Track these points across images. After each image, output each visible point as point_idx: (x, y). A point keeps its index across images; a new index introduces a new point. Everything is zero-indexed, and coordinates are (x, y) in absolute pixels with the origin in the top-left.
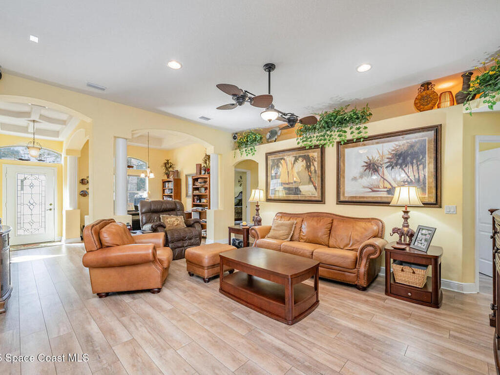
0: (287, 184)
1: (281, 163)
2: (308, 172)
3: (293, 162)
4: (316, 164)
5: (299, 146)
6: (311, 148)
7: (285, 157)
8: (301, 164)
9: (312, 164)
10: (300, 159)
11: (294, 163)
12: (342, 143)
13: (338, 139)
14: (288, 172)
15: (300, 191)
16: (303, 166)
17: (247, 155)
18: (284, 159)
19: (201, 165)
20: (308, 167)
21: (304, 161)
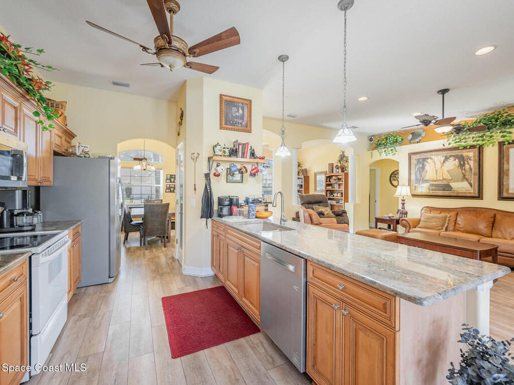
0: (435, 181)
1: (427, 162)
2: (462, 170)
3: (442, 161)
4: (471, 163)
5: (450, 146)
6: (465, 148)
7: (433, 157)
8: (453, 164)
9: (466, 163)
10: (452, 158)
11: (444, 162)
12: (506, 143)
13: (502, 140)
14: (436, 171)
15: (452, 188)
16: (455, 165)
17: (387, 155)
18: (431, 158)
19: (333, 164)
20: (462, 166)
21: (457, 160)
